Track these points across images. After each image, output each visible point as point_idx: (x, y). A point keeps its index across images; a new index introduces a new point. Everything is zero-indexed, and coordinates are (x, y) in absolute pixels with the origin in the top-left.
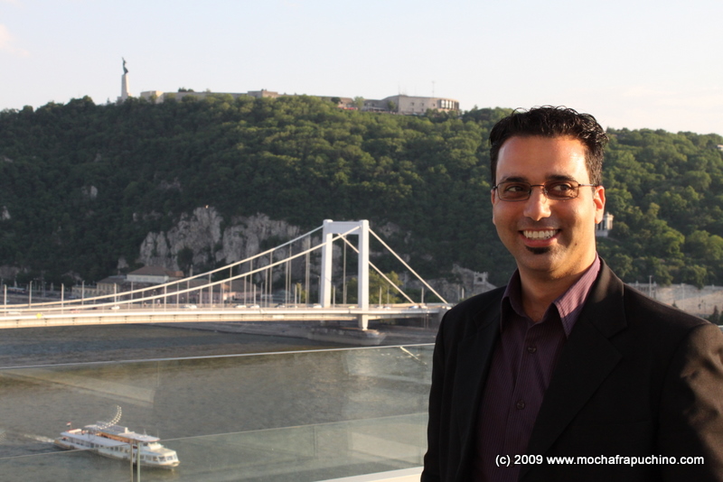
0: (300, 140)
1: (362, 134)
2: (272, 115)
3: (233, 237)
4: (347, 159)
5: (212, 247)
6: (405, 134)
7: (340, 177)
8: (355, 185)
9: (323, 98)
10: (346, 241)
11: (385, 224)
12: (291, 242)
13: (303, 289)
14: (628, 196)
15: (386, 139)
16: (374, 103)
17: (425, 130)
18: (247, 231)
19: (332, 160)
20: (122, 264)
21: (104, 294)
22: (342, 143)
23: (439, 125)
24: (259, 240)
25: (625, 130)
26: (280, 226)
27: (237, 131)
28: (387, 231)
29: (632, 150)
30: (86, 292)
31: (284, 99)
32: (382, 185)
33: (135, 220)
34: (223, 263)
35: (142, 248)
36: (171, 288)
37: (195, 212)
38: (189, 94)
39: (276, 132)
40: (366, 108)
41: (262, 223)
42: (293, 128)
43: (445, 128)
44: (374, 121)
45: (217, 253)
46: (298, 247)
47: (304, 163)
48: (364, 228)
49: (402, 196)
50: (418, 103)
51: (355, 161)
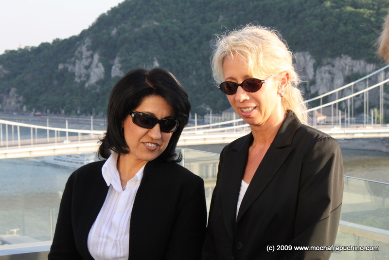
3: (323, 74)
12: (368, 76)
13: (379, 113)
18: (334, 69)
24: (344, 76)
26: (360, 64)
30: (213, 120)
34: (316, 94)
41: (345, 62)
45: (312, 87)
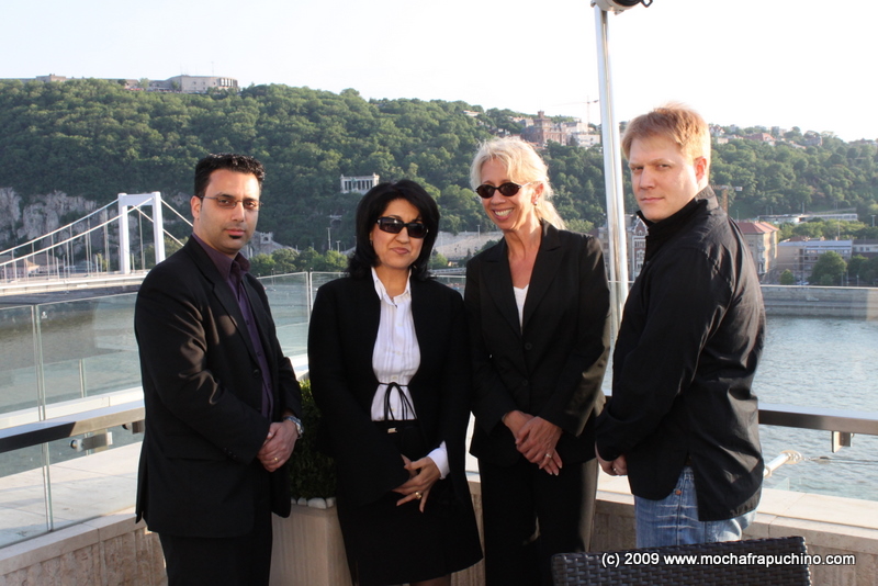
0: (90, 121)
1: (149, 113)
2: (62, 98)
4: (137, 137)
5: (13, 225)
6: (189, 111)
7: (131, 153)
8: (146, 160)
9: (110, 80)
10: (141, 212)
11: (176, 194)
13: (104, 259)
14: (391, 158)
15: (172, 117)
16: (159, 83)
17: (207, 107)
18: (46, 207)
19: (122, 139)
22: (131, 122)
23: (220, 101)
24: (58, 215)
25: (385, 99)
27: (29, 115)
28: (178, 200)
29: (392, 117)
31: (71, 83)
32: (171, 158)
39: (66, 114)
40: (151, 88)
41: (59, 199)
42: (83, 109)
43: (225, 104)
44: (159, 100)
46: (96, 221)
47: (96, 142)
48: (156, 200)
49: (191, 168)
50: (199, 81)
51: (145, 137)
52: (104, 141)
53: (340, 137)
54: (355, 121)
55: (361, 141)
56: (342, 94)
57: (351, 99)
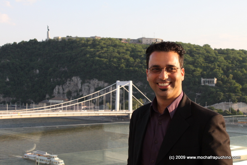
0: (108, 53)
1: (130, 51)
2: (99, 45)
3: (85, 87)
4: (124, 60)
5: (78, 90)
7: (122, 66)
8: (127, 69)
9: (116, 39)
10: (124, 88)
11: (138, 82)
12: (105, 88)
13: (110, 105)
14: (222, 72)
15: (138, 53)
16: (134, 40)
18: (90, 84)
19: (119, 60)
20: (47, 96)
21: (41, 107)
22: (123, 54)
24: (94, 88)
25: (221, 49)
26: (102, 83)
27: (87, 50)
28: (139, 84)
29: (223, 56)
30: (35, 106)
31: (103, 39)
32: (137, 68)
33: (52, 81)
34: (82, 96)
35: (54, 91)
36: (64, 105)
37: (72, 78)
38: (70, 38)
39: (100, 51)
40: (131, 42)
41: (95, 82)
42: (106, 49)
44: (134, 46)
45: (80, 92)
46: (108, 90)
47: (110, 61)
48: (131, 83)
49: (144, 72)
50: (149, 40)
51: (127, 60)
52: (113, 61)
53: (202, 63)
54: (208, 57)
55: (210, 65)
56: (203, 46)
57: (207, 48)
